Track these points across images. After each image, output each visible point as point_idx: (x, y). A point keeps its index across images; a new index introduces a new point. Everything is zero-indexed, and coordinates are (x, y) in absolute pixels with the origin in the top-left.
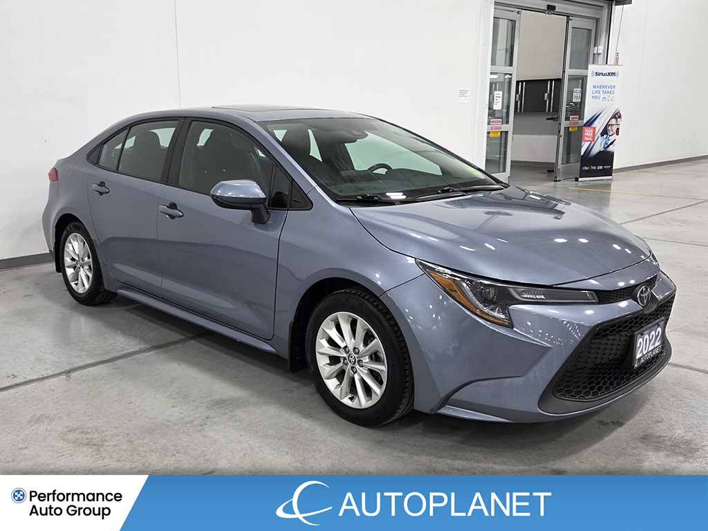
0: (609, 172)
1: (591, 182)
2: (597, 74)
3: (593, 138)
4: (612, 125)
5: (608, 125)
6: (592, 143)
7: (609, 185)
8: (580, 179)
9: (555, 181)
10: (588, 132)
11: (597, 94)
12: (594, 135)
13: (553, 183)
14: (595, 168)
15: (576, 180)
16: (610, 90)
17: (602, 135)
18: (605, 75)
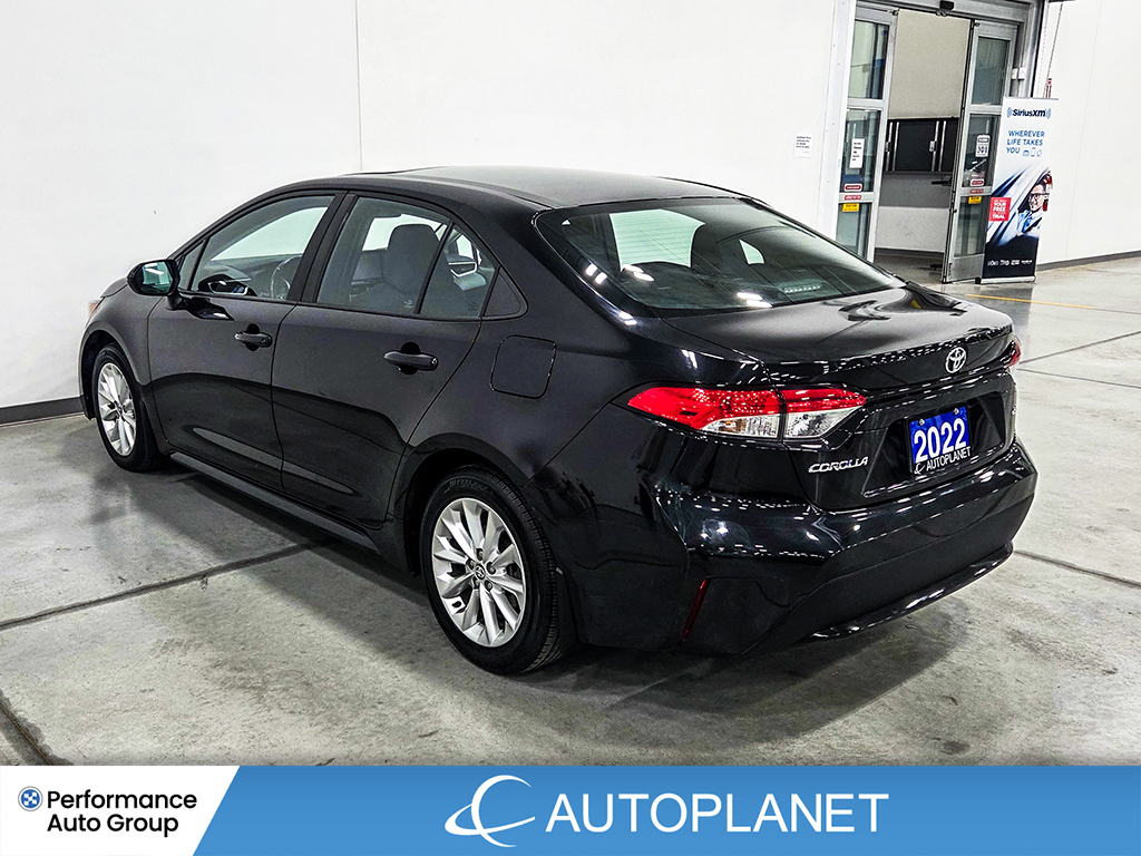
0: (1029, 270)
1: (1001, 287)
2: (1016, 113)
3: (1006, 216)
4: (1037, 195)
5: (1030, 194)
6: (1004, 225)
7: (1030, 291)
8: (983, 281)
9: (943, 283)
10: (998, 206)
11: (1015, 146)
12: (1008, 211)
13: (940, 285)
14: (1007, 263)
15: (978, 281)
16: (1036, 138)
17: (1021, 210)
18: (1029, 114)
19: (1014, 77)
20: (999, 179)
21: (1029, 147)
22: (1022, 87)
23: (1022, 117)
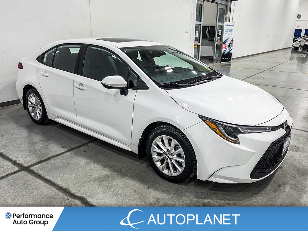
0: (230, 60)
1: (225, 64)
2: (227, 25)
3: (226, 48)
4: (231, 43)
5: (230, 43)
6: (225, 50)
7: (230, 64)
8: (221, 63)
9: (213, 63)
10: (224, 46)
11: (227, 33)
12: (226, 47)
13: (213, 64)
14: (226, 58)
15: (220, 63)
16: (231, 31)
17: (228, 47)
18: (230, 26)
19: (226, 17)
20: (224, 40)
21: (230, 33)
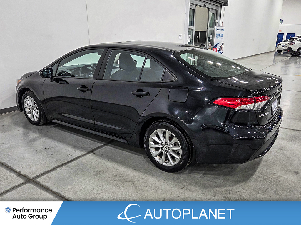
2: (218, 30)
4: (222, 48)
5: (220, 47)
11: (218, 37)
12: (216, 51)
16: (221, 35)
17: (219, 51)
18: (220, 30)
19: (216, 22)
20: (215, 45)
21: (220, 37)
22: (218, 24)
23: (219, 31)
